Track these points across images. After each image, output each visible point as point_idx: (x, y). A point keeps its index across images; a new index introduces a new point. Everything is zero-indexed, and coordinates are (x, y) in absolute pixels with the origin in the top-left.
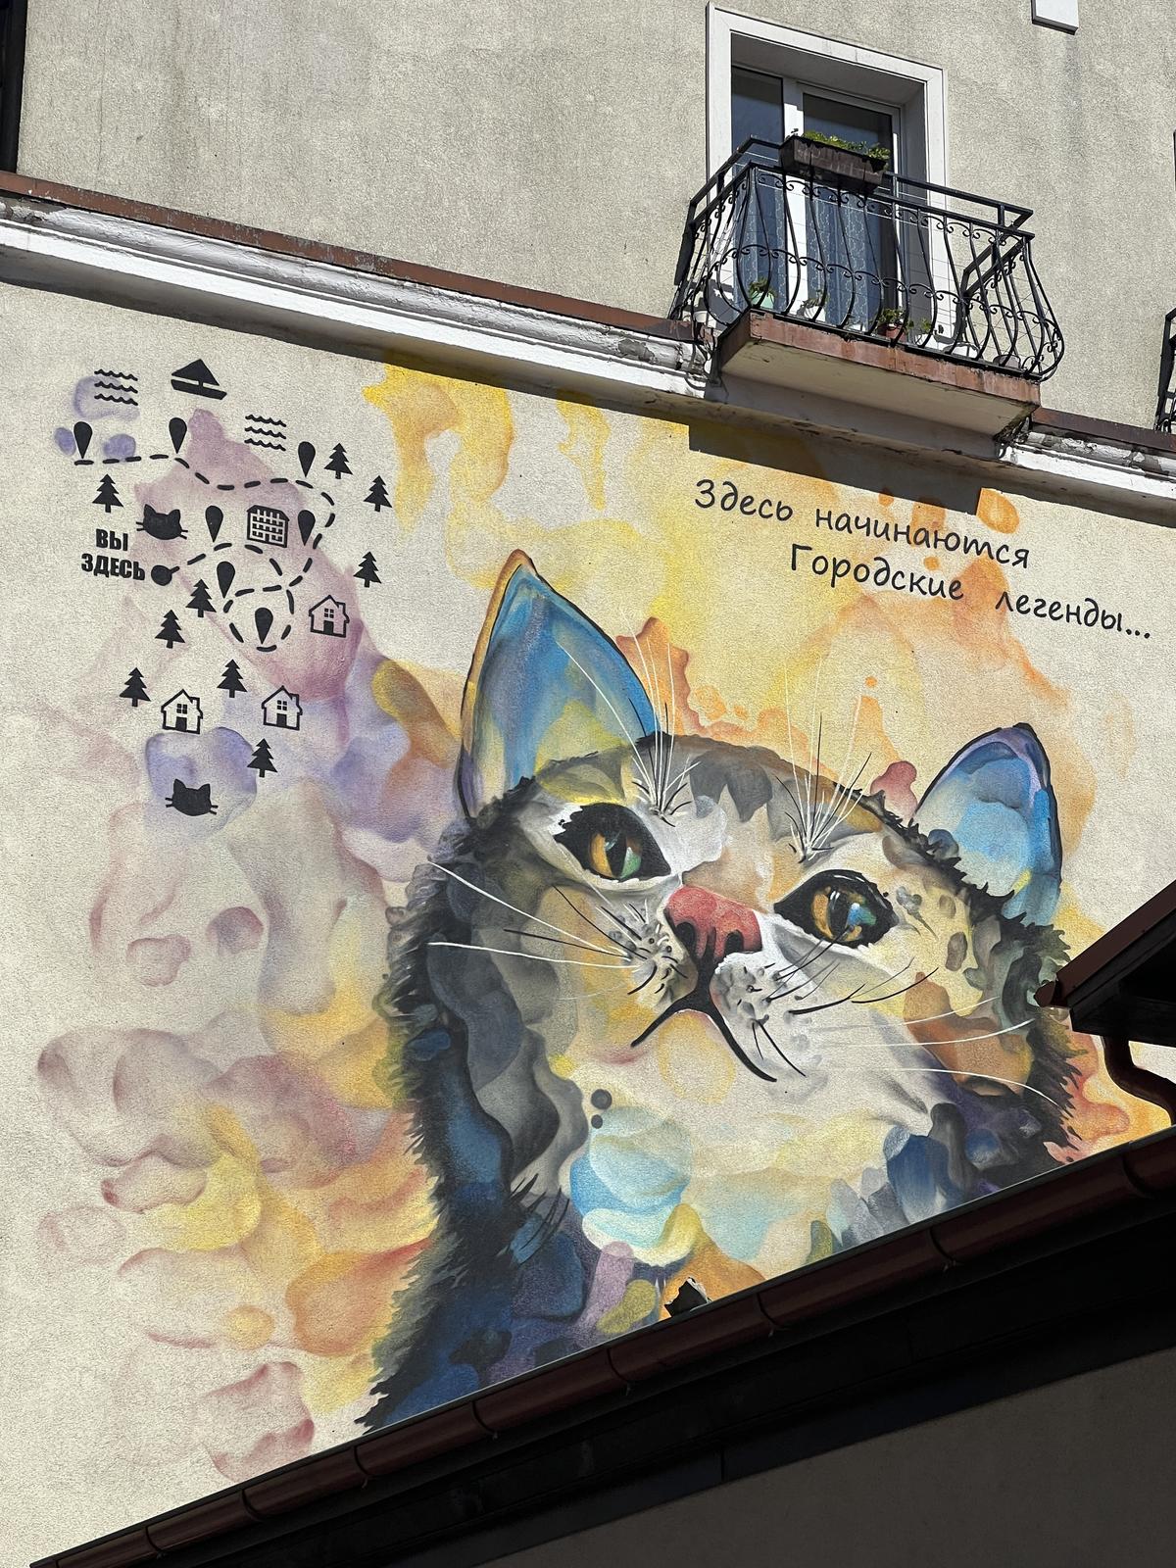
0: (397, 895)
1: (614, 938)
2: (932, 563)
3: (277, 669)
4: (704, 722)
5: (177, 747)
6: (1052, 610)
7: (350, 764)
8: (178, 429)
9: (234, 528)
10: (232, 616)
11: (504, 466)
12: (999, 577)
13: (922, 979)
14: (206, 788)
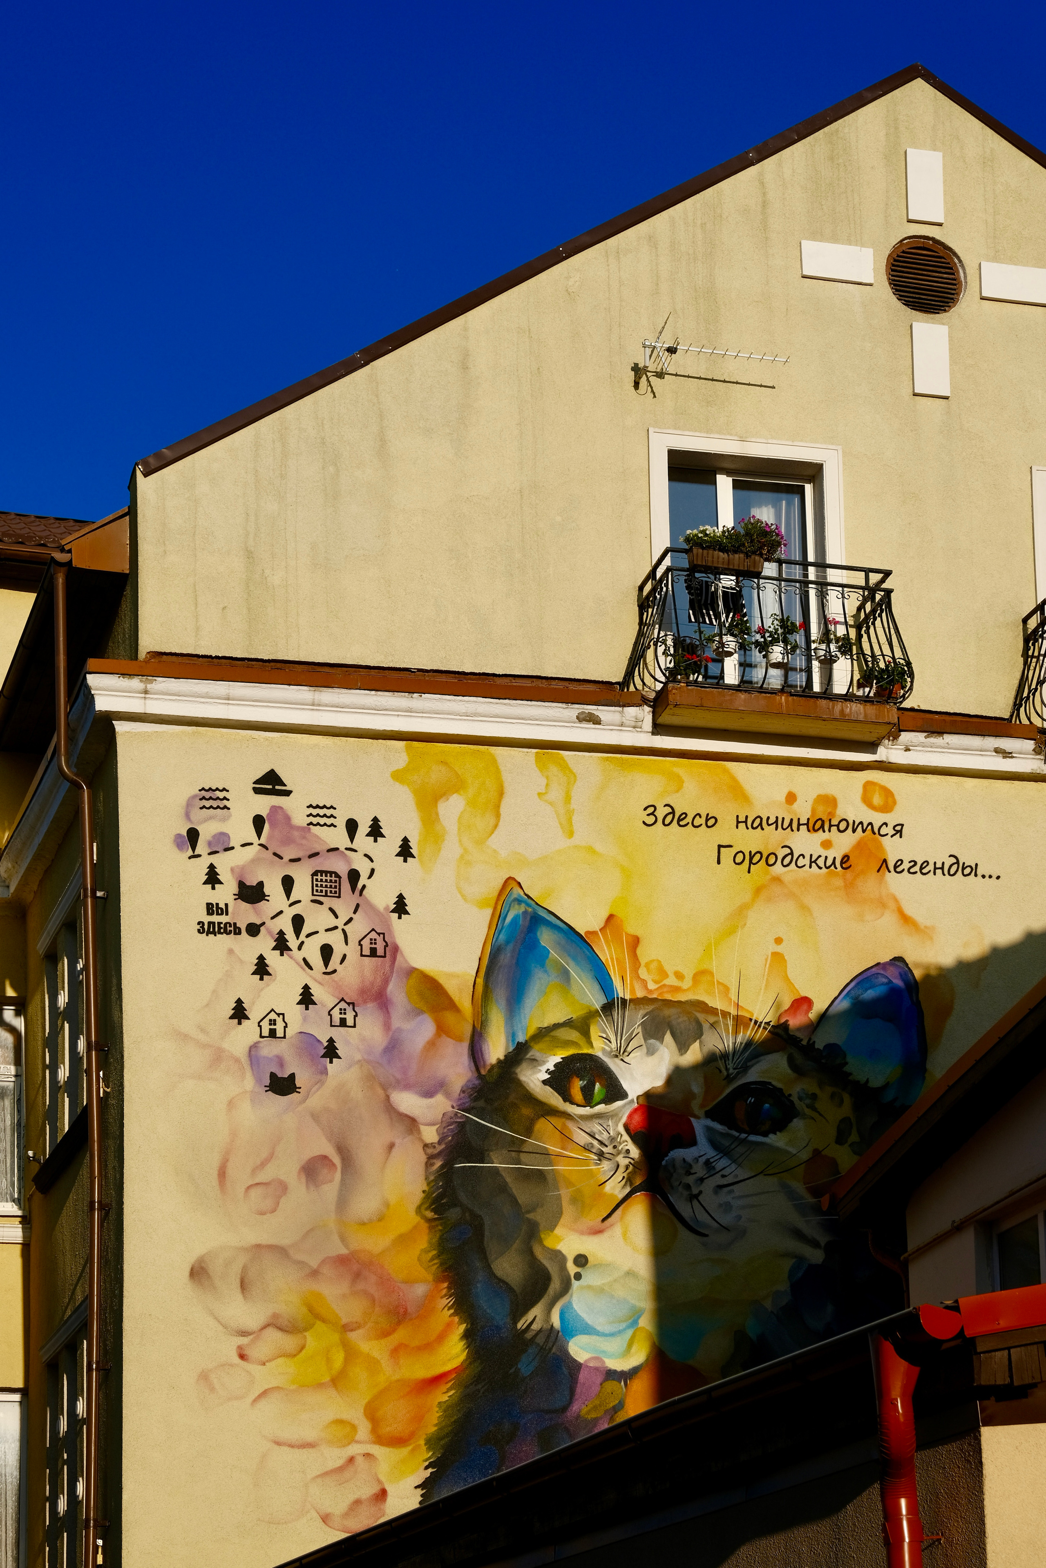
0: (430, 1135)
1: (587, 1148)
2: (827, 844)
3: (338, 987)
4: (652, 986)
5: (270, 1049)
6: (922, 868)
7: (393, 1047)
8: (259, 822)
9: (302, 889)
10: (304, 953)
11: (498, 816)
12: (880, 847)
13: (817, 1153)
14: (292, 1076)
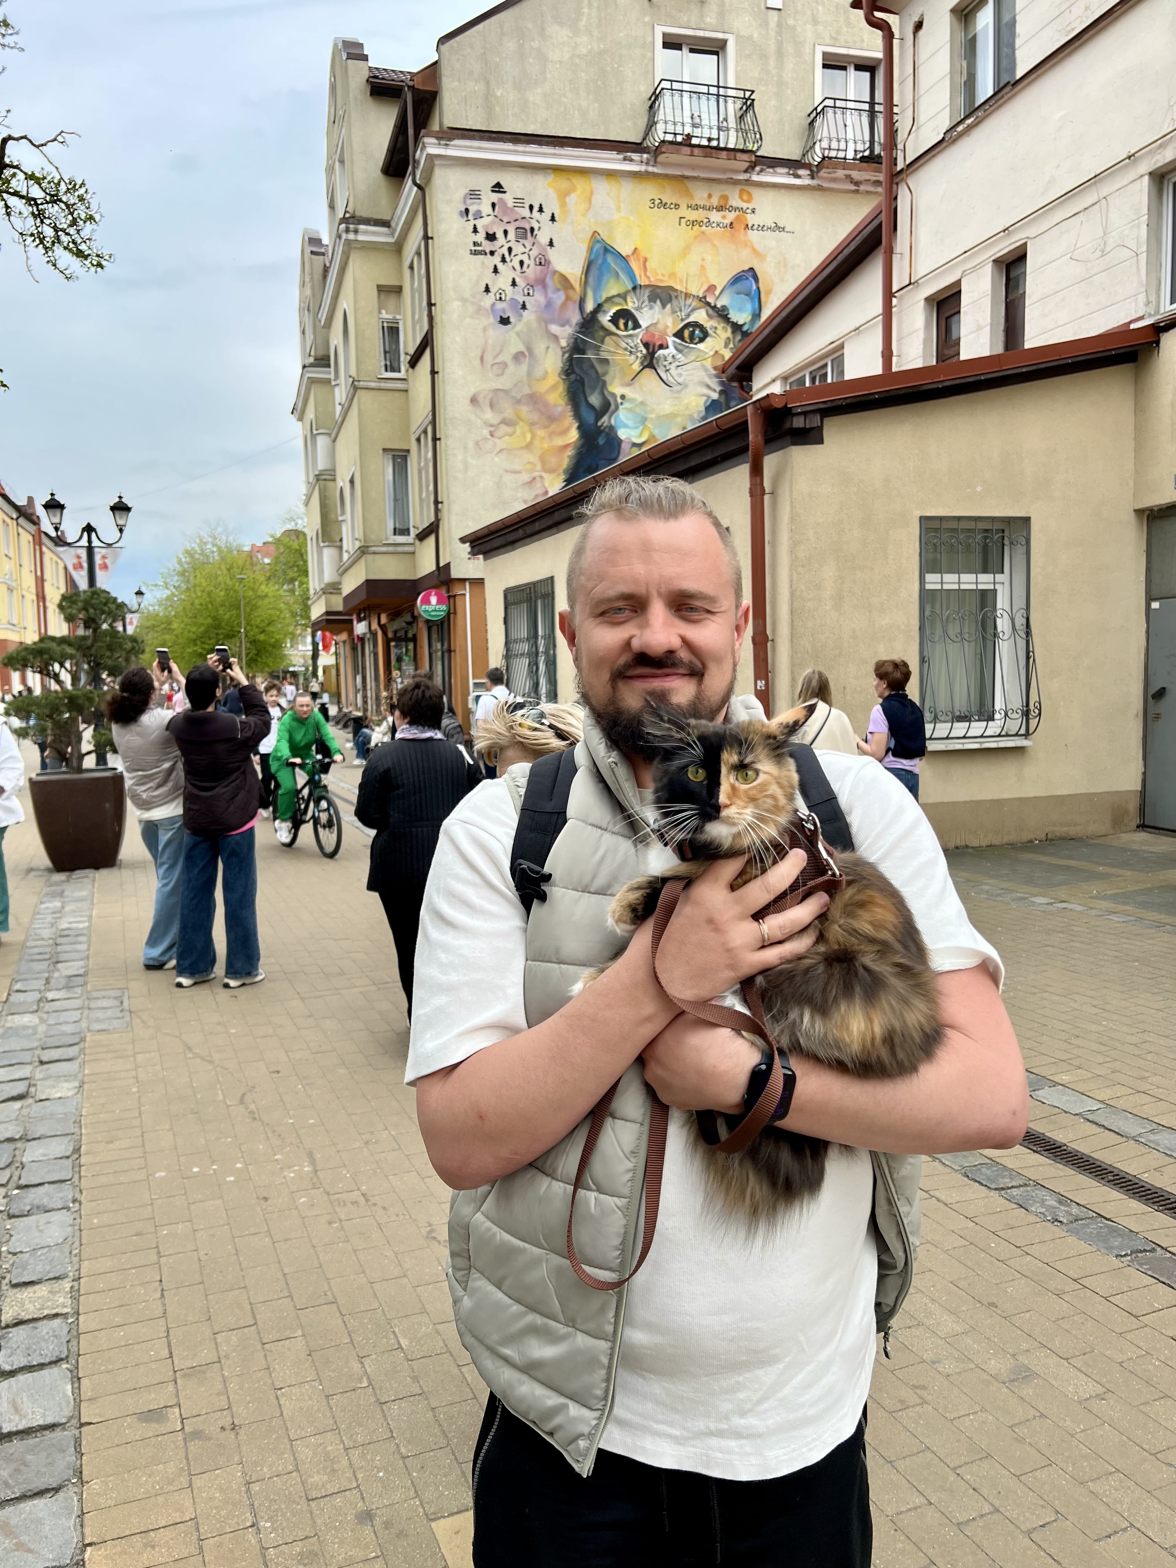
0: (564, 343)
1: (626, 349)
2: (724, 217)
3: (526, 278)
4: (652, 279)
5: (500, 306)
6: (762, 228)
7: (549, 305)
8: (494, 205)
9: (511, 235)
10: (513, 263)
11: (590, 203)
12: (746, 219)
13: (716, 352)
14: (509, 317)
